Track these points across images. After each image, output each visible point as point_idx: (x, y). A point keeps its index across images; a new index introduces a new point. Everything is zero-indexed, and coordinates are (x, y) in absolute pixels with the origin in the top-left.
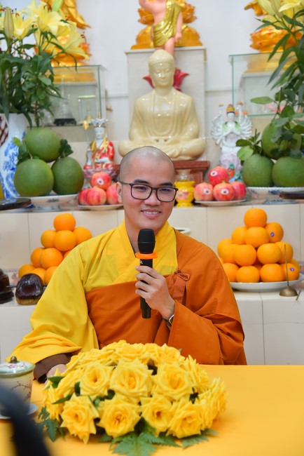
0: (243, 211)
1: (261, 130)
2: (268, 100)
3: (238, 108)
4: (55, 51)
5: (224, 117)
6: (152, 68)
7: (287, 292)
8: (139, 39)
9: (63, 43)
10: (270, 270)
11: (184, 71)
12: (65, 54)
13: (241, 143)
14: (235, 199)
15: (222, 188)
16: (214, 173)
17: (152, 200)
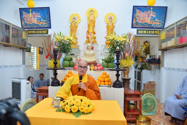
0: (102, 72)
1: (106, 58)
2: (107, 53)
3: (102, 54)
4: (72, 43)
5: (100, 55)
6: (88, 46)
7: (109, 87)
8: (86, 41)
9: (73, 42)
10: (106, 83)
11: (93, 47)
12: (73, 43)
13: (103, 60)
14: (101, 70)
15: (99, 68)
16: (98, 65)
17: (82, 69)
